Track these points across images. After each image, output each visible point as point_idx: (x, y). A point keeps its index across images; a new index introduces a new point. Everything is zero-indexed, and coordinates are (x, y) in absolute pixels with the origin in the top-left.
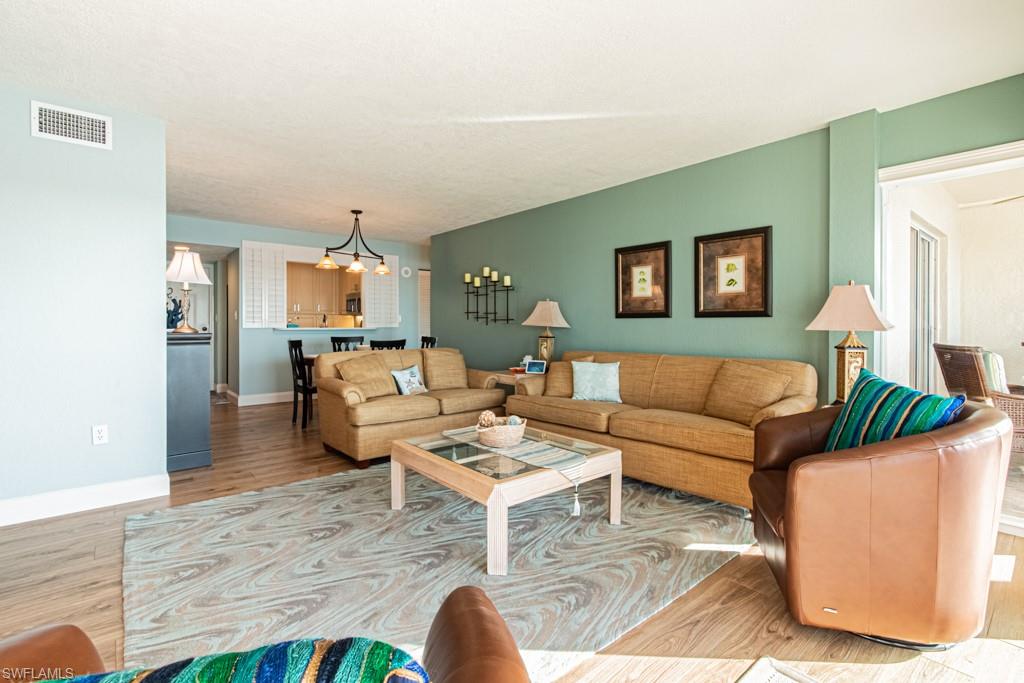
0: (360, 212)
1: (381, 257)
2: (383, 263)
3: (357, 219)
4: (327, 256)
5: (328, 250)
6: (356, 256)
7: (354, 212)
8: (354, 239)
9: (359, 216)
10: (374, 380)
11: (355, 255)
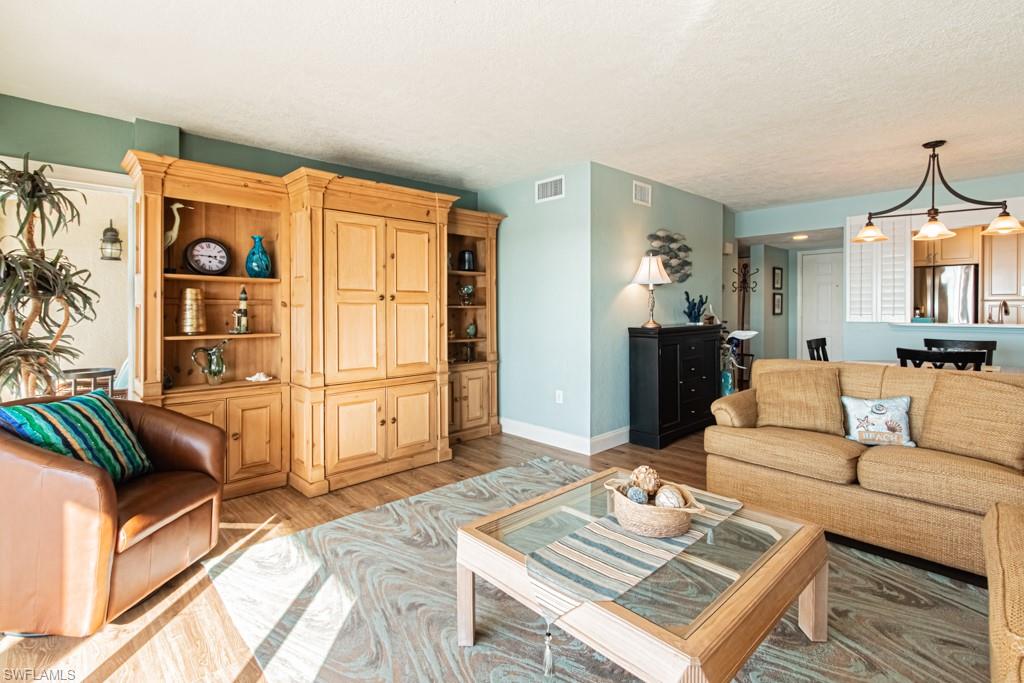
0: (941, 143)
1: (1003, 205)
2: (1006, 214)
3: (934, 156)
4: (870, 224)
5: (871, 216)
6: (933, 214)
7: (926, 146)
8: (928, 187)
9: (938, 150)
10: (791, 404)
11: (929, 213)
